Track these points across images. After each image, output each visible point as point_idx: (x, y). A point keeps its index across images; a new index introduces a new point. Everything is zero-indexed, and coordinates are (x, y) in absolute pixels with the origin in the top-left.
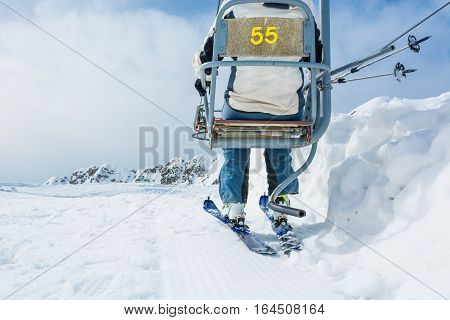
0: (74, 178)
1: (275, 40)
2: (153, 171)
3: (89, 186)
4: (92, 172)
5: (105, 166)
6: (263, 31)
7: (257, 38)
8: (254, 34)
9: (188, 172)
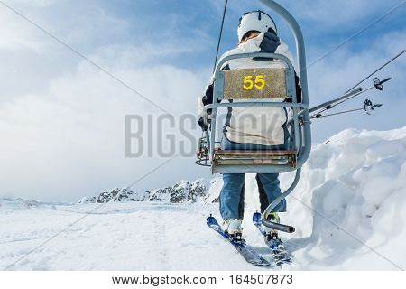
0: (101, 198)
1: (263, 86)
2: (164, 192)
3: (113, 204)
4: (115, 193)
5: (125, 188)
6: (253, 79)
7: (248, 84)
8: (245, 81)
9: (192, 192)
